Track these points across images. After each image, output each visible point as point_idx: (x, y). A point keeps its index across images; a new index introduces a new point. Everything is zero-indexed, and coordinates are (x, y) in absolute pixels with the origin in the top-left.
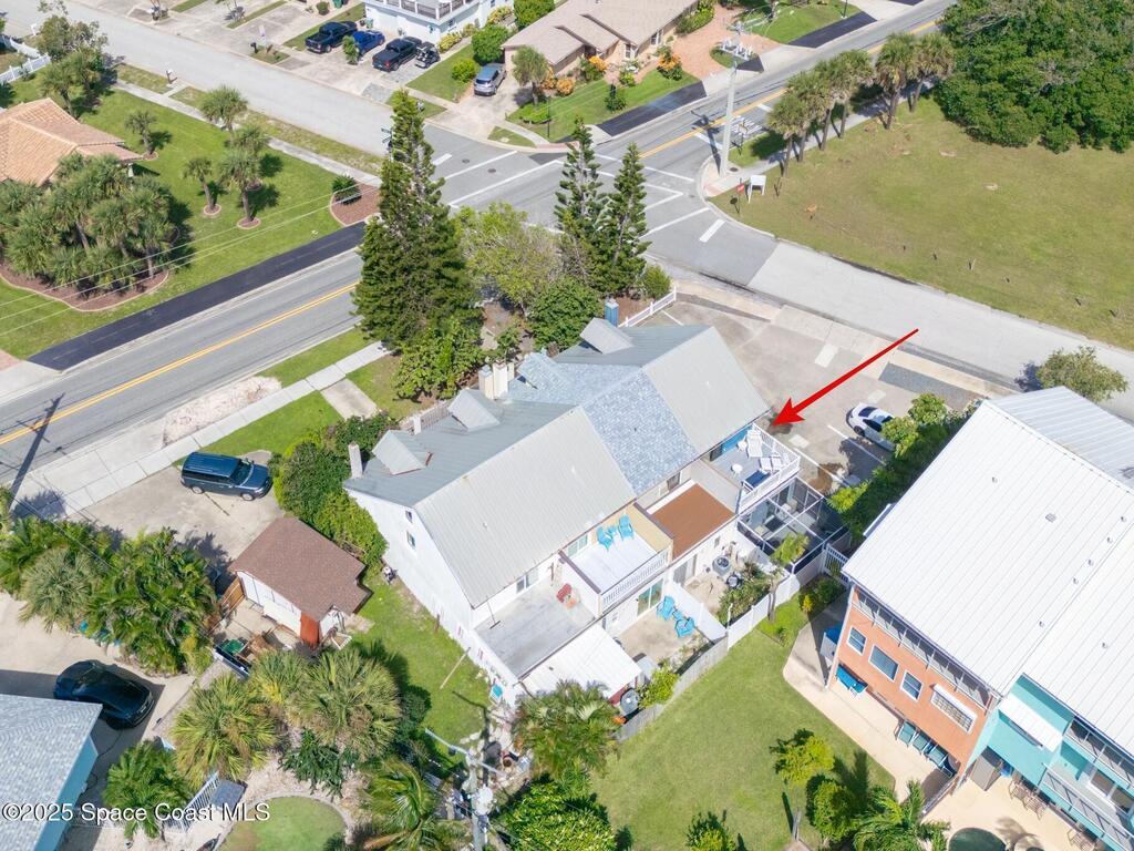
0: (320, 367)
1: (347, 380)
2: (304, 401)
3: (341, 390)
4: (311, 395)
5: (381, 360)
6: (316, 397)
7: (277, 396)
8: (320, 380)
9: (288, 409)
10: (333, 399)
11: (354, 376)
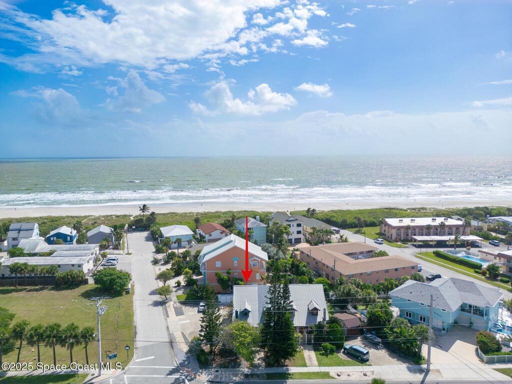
0: (314, 373)
1: (308, 365)
2: (325, 365)
3: (312, 364)
4: (321, 366)
5: (292, 366)
6: (320, 365)
7: (333, 371)
8: (316, 369)
9: (331, 365)
10: (315, 362)
11: (305, 365)
